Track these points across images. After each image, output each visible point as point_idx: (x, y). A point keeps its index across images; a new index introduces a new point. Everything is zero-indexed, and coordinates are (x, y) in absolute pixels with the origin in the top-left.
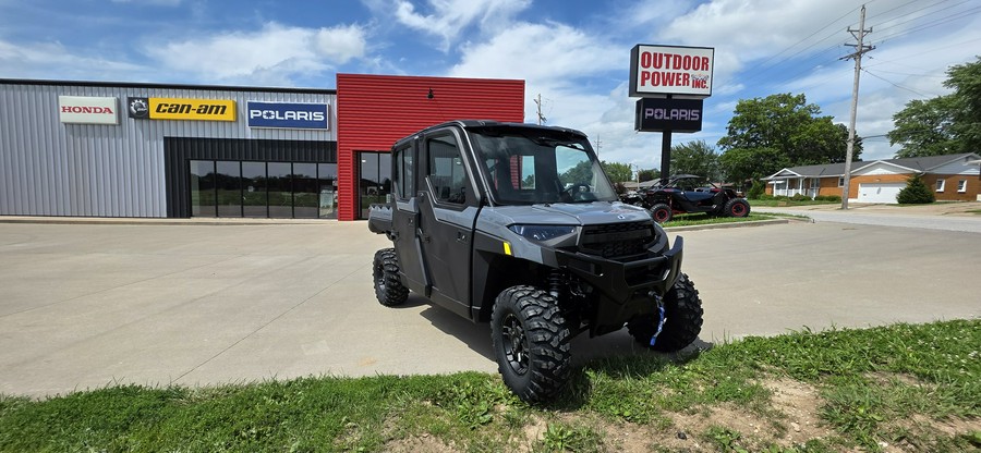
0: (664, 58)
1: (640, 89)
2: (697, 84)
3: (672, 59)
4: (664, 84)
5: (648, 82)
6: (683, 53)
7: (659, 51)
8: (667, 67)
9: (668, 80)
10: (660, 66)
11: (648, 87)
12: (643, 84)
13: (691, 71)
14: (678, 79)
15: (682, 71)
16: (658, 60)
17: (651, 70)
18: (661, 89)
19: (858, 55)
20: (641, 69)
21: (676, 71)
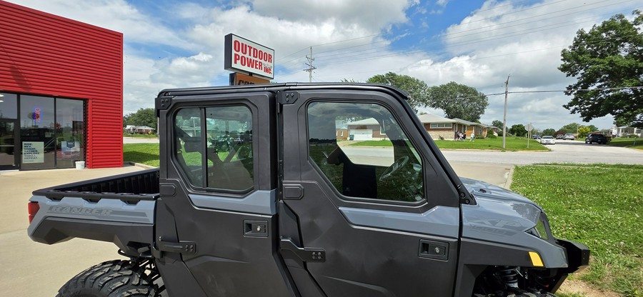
0: (248, 48)
1: (233, 65)
2: (267, 70)
3: (252, 50)
4: (249, 66)
5: (239, 62)
6: (259, 48)
7: (245, 42)
8: (250, 55)
9: (250, 63)
10: (245, 53)
11: (238, 65)
12: (236, 63)
13: (263, 61)
14: (256, 65)
15: (258, 59)
16: (245, 48)
17: (240, 54)
18: (246, 68)
19: (310, 70)
20: (234, 52)
21: (255, 59)
